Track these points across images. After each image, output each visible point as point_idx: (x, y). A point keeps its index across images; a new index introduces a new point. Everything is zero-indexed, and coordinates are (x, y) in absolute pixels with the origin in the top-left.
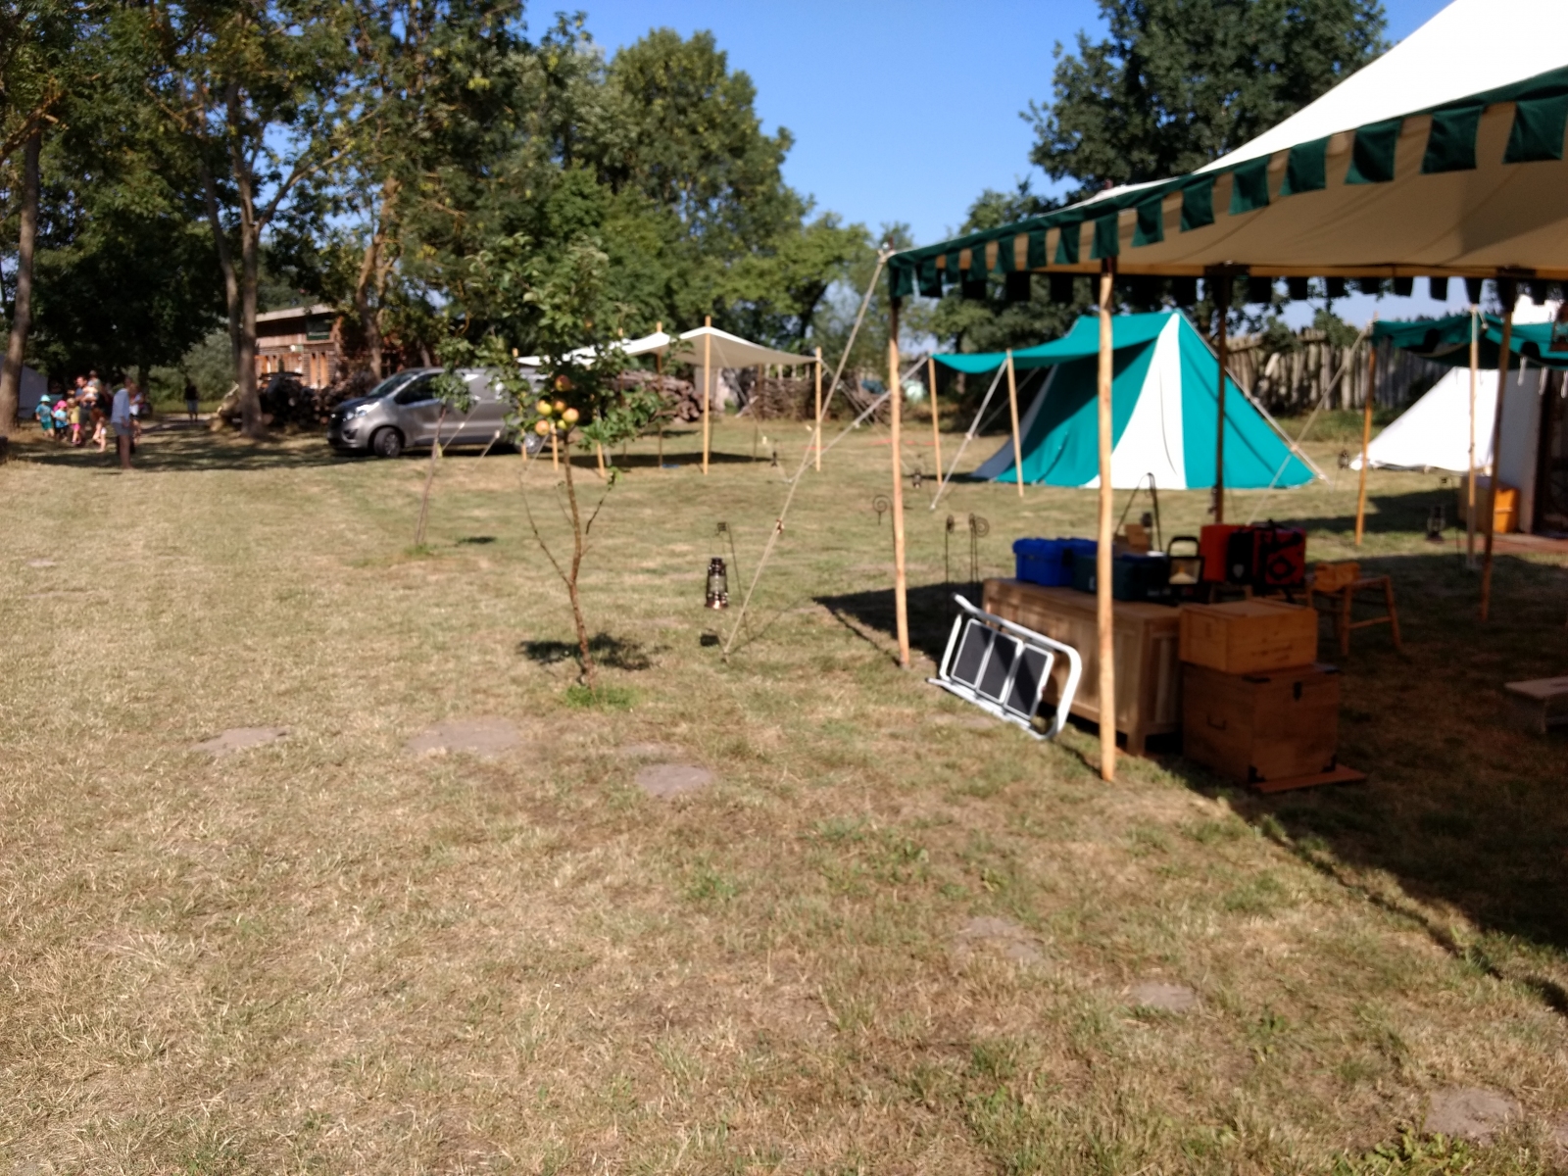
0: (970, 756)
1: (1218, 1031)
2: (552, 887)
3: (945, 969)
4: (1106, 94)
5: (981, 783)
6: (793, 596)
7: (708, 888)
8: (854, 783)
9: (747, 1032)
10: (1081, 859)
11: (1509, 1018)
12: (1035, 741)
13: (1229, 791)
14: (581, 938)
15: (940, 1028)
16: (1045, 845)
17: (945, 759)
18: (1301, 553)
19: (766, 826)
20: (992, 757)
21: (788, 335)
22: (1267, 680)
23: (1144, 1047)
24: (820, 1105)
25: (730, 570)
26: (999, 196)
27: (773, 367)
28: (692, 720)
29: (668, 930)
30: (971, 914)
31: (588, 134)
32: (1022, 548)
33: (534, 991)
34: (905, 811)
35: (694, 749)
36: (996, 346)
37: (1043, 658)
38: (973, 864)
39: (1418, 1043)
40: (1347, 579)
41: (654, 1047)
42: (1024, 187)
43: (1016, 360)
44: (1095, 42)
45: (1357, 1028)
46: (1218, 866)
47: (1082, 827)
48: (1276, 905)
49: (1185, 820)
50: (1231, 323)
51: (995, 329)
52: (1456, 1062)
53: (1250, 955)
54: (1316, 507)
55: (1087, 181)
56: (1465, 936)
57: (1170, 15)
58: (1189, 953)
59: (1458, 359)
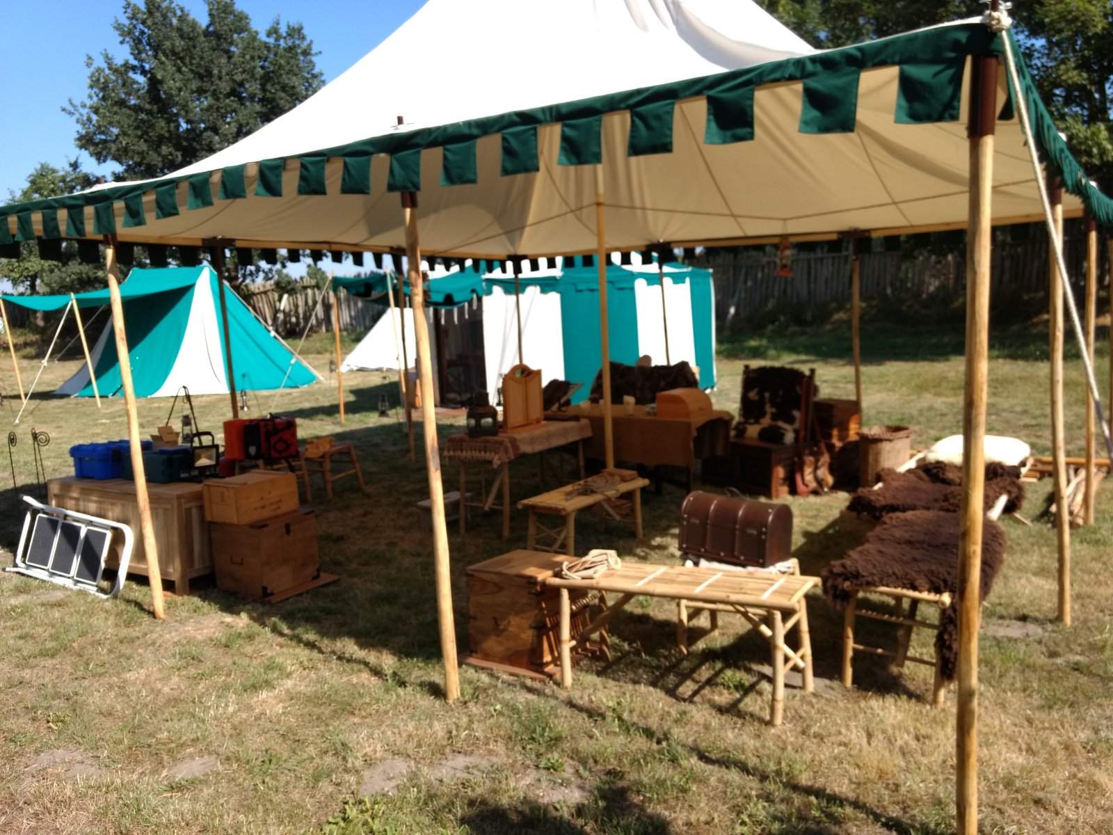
0: (43, 624)
1: (234, 780)
3: (12, 802)
4: (133, 101)
5: (49, 645)
10: (134, 684)
11: (411, 710)
12: (101, 601)
13: (249, 607)
16: (104, 680)
17: (18, 633)
18: (294, 434)
20: (63, 621)
22: (266, 525)
23: (175, 810)
26: (54, 171)
30: (37, 752)
32: (76, 452)
36: (63, 289)
37: (104, 535)
38: (39, 712)
39: (358, 743)
40: (326, 448)
42: (75, 166)
43: (78, 300)
44: (119, 61)
45: (323, 746)
46: (239, 662)
47: (137, 658)
48: (277, 678)
49: (218, 635)
50: (251, 274)
51: (64, 275)
52: (378, 748)
53: (257, 718)
54: (317, 399)
55: (129, 166)
56: (390, 666)
57: (176, 50)
58: (214, 730)
59: (384, 303)
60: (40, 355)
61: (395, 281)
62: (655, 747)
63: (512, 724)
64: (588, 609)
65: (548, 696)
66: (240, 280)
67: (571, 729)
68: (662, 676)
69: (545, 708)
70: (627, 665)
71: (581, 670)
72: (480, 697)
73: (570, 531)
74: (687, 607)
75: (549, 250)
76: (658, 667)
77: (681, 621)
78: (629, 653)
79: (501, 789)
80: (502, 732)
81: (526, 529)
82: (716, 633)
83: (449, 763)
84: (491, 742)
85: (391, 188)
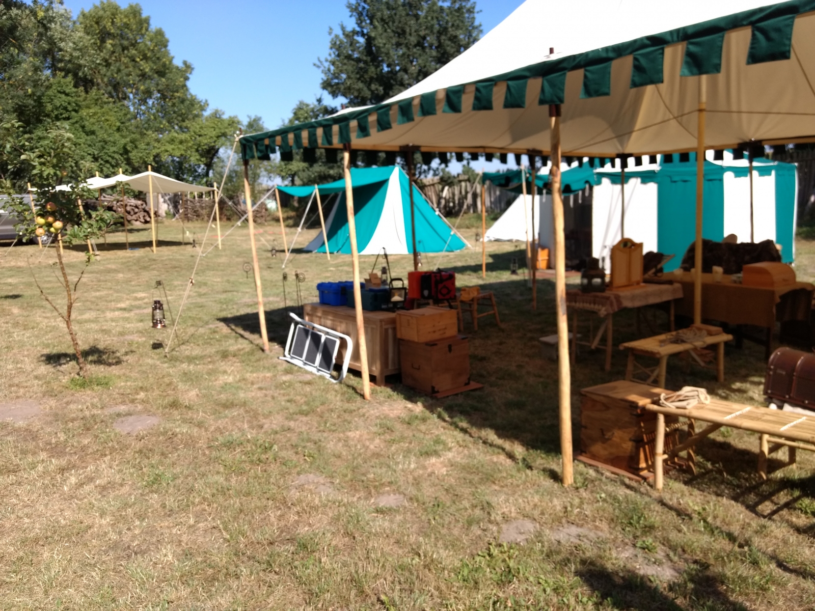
0: (300, 395)
1: (415, 513)
2: (63, 491)
3: (284, 502)
4: (356, 55)
5: (305, 408)
6: (206, 318)
7: (157, 479)
8: (239, 415)
9: (179, 551)
10: (353, 440)
11: (536, 487)
12: (333, 384)
13: (423, 399)
14: (81, 516)
15: (282, 532)
16: (335, 435)
17: (287, 398)
18: (453, 283)
19: (190, 443)
20: (311, 394)
21: (199, 175)
22: (436, 345)
23: (380, 526)
24: (218, 580)
25: (165, 307)
26: (307, 105)
27: (191, 193)
28: (147, 391)
29: (134, 504)
30: (299, 474)
31: (67, 58)
32: (320, 287)
33: (52, 550)
34: (266, 426)
35: (148, 406)
36: (310, 182)
37: (335, 342)
38: (300, 449)
39: (498, 504)
40: (475, 294)
41: (125, 567)
42: (319, 101)
43: (320, 190)
44: (349, 29)
45: (474, 502)
46: (417, 435)
47: (354, 424)
48: (442, 450)
49: (402, 415)
50: (425, 171)
51: (310, 173)
52: (513, 510)
53: (430, 475)
54: (466, 260)
55: (351, 99)
56: (520, 453)
57: (384, 18)
58: (402, 479)
59: (519, 191)
60: (296, 225)
61: (528, 175)
62: (737, 549)
63: (614, 510)
64: (678, 432)
65: (643, 494)
66: (417, 176)
67: (662, 522)
68: (743, 494)
69: (641, 503)
70: (710, 480)
71: (671, 478)
72: (589, 486)
73: (663, 370)
74: (769, 442)
75: (652, 149)
76: (739, 486)
77: (762, 452)
78: (711, 471)
79: (605, 556)
80: (606, 515)
81: (625, 366)
82: (794, 466)
83: (565, 530)
84: (597, 520)
85: (542, 102)
